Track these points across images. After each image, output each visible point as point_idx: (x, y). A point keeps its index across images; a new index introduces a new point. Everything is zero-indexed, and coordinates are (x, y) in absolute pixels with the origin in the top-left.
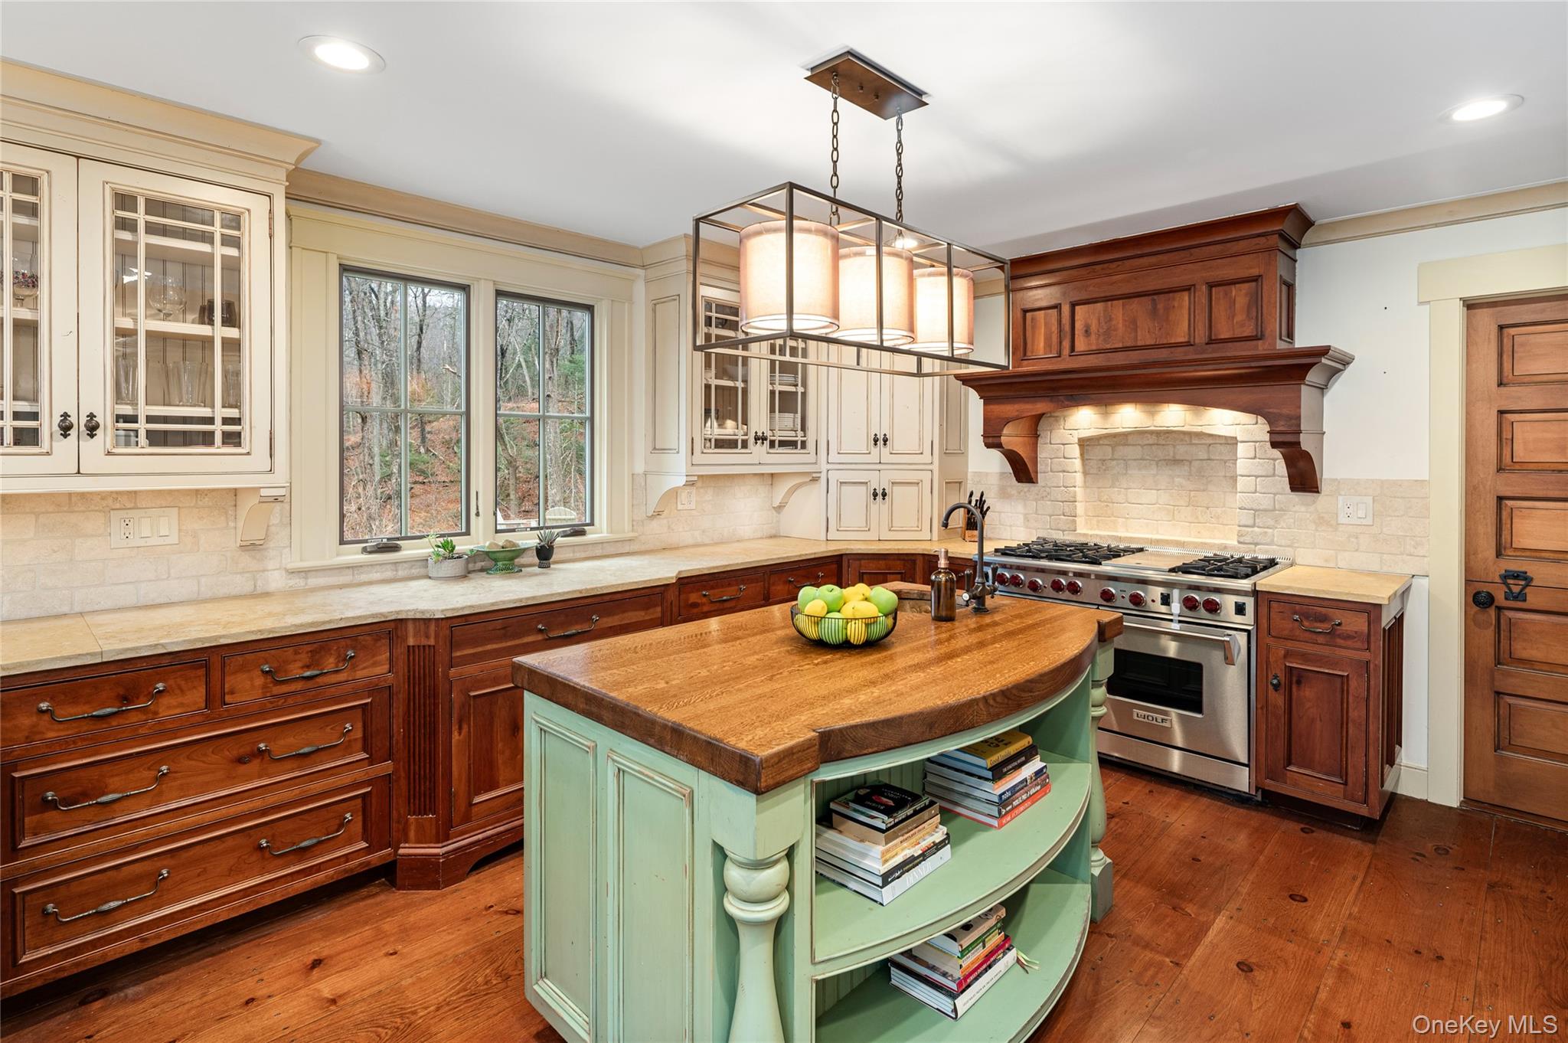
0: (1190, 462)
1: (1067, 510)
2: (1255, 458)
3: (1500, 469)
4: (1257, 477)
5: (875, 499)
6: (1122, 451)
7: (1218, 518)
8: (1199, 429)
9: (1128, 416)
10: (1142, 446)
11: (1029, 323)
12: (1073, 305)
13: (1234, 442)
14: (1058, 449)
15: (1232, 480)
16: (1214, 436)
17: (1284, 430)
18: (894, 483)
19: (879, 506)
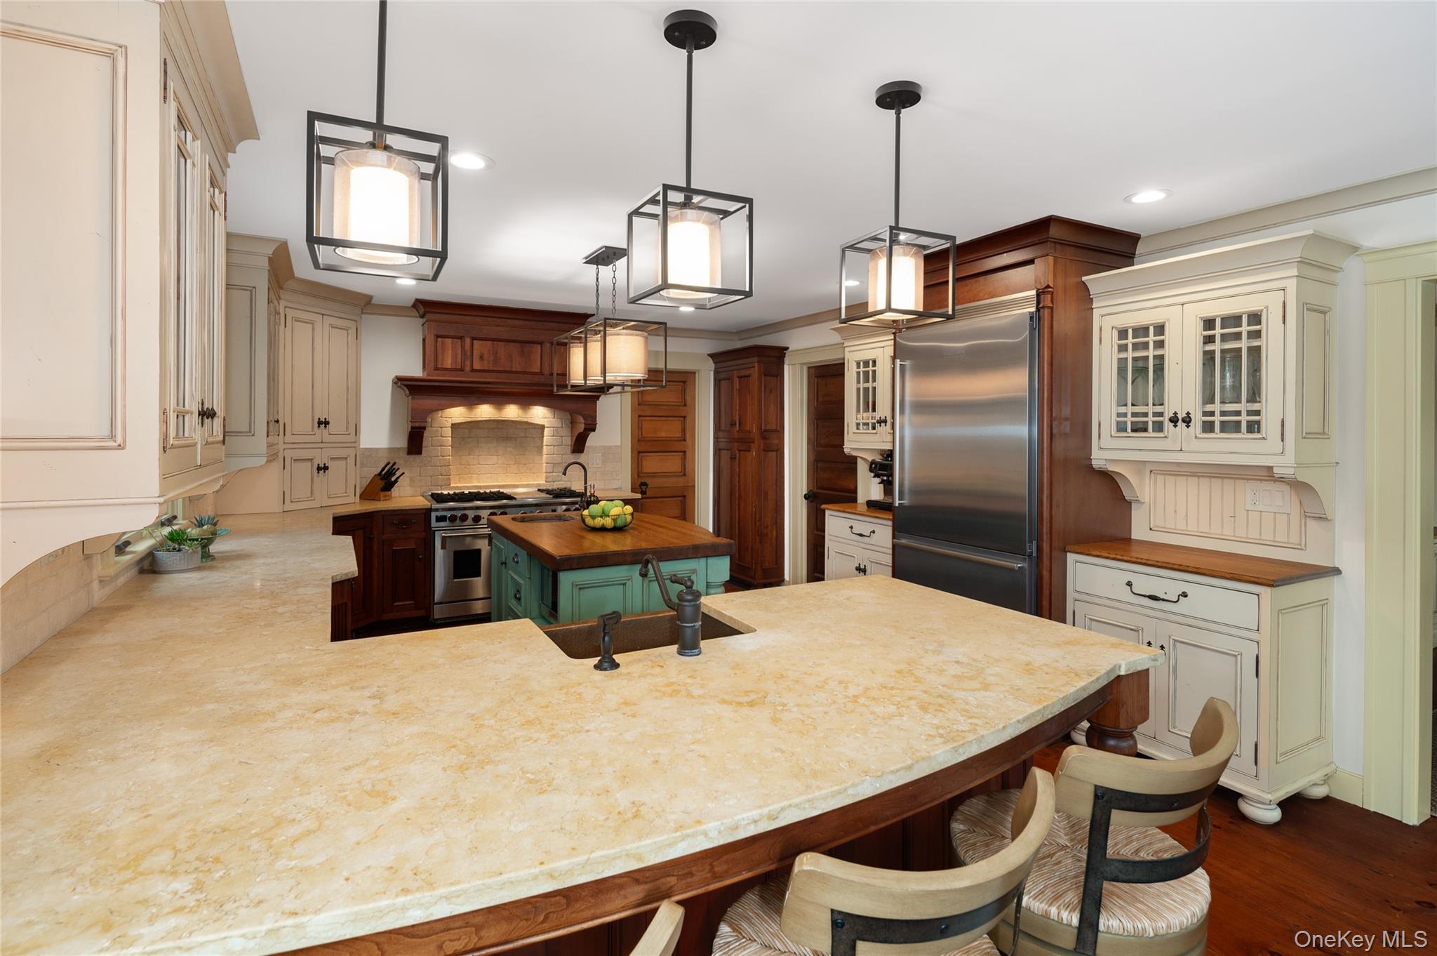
0: (516, 438)
1: (444, 472)
2: (553, 436)
3: (639, 440)
4: (554, 446)
5: (318, 472)
6: (475, 432)
7: (530, 469)
8: (526, 420)
9: (485, 411)
10: (489, 429)
11: (439, 345)
12: (473, 339)
13: (543, 427)
14: (437, 431)
15: (540, 448)
16: (532, 424)
17: (590, 422)
18: (331, 458)
19: (321, 478)
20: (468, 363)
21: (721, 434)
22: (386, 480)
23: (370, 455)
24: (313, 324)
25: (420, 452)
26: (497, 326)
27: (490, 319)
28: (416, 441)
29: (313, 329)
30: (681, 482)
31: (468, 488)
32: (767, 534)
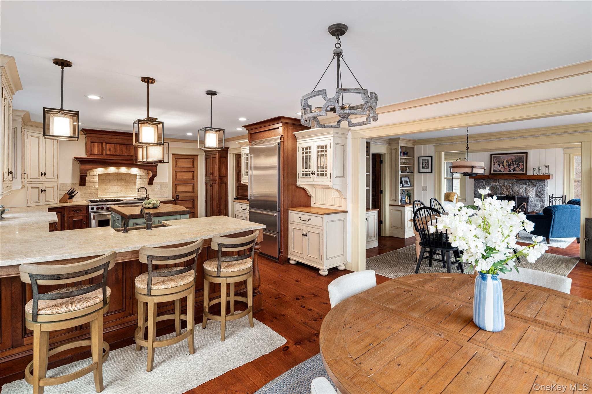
0: (125, 180)
1: (95, 192)
2: (141, 178)
3: (175, 180)
4: (141, 181)
5: (41, 192)
6: (108, 177)
7: (131, 191)
8: (129, 173)
9: (112, 170)
10: (114, 176)
11: (92, 145)
12: (106, 143)
13: (136, 175)
14: (92, 177)
15: (135, 183)
16: (132, 174)
17: (154, 173)
18: (47, 187)
19: (42, 195)
20: (104, 152)
21: (207, 178)
22: (71, 195)
23: (63, 186)
24: (39, 138)
25: (84, 185)
26: (116, 138)
27: (113, 136)
28: (83, 181)
29: (39, 140)
30: (192, 195)
31: (105, 198)
32: (222, 212)
